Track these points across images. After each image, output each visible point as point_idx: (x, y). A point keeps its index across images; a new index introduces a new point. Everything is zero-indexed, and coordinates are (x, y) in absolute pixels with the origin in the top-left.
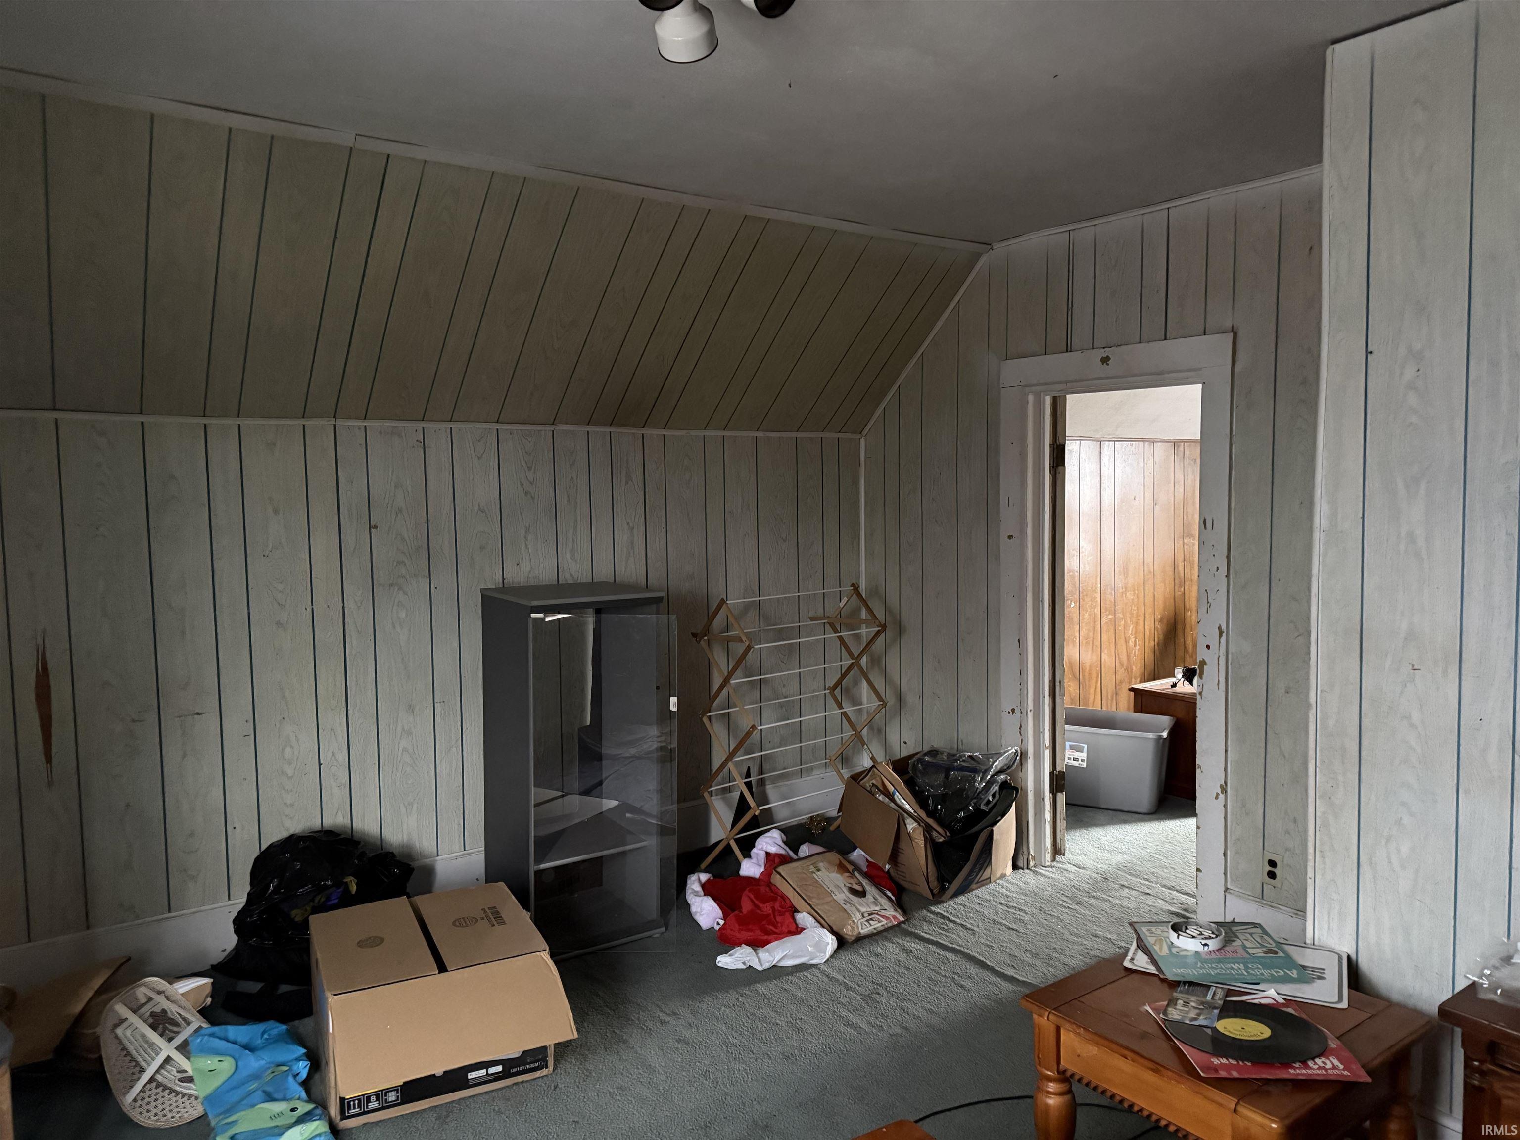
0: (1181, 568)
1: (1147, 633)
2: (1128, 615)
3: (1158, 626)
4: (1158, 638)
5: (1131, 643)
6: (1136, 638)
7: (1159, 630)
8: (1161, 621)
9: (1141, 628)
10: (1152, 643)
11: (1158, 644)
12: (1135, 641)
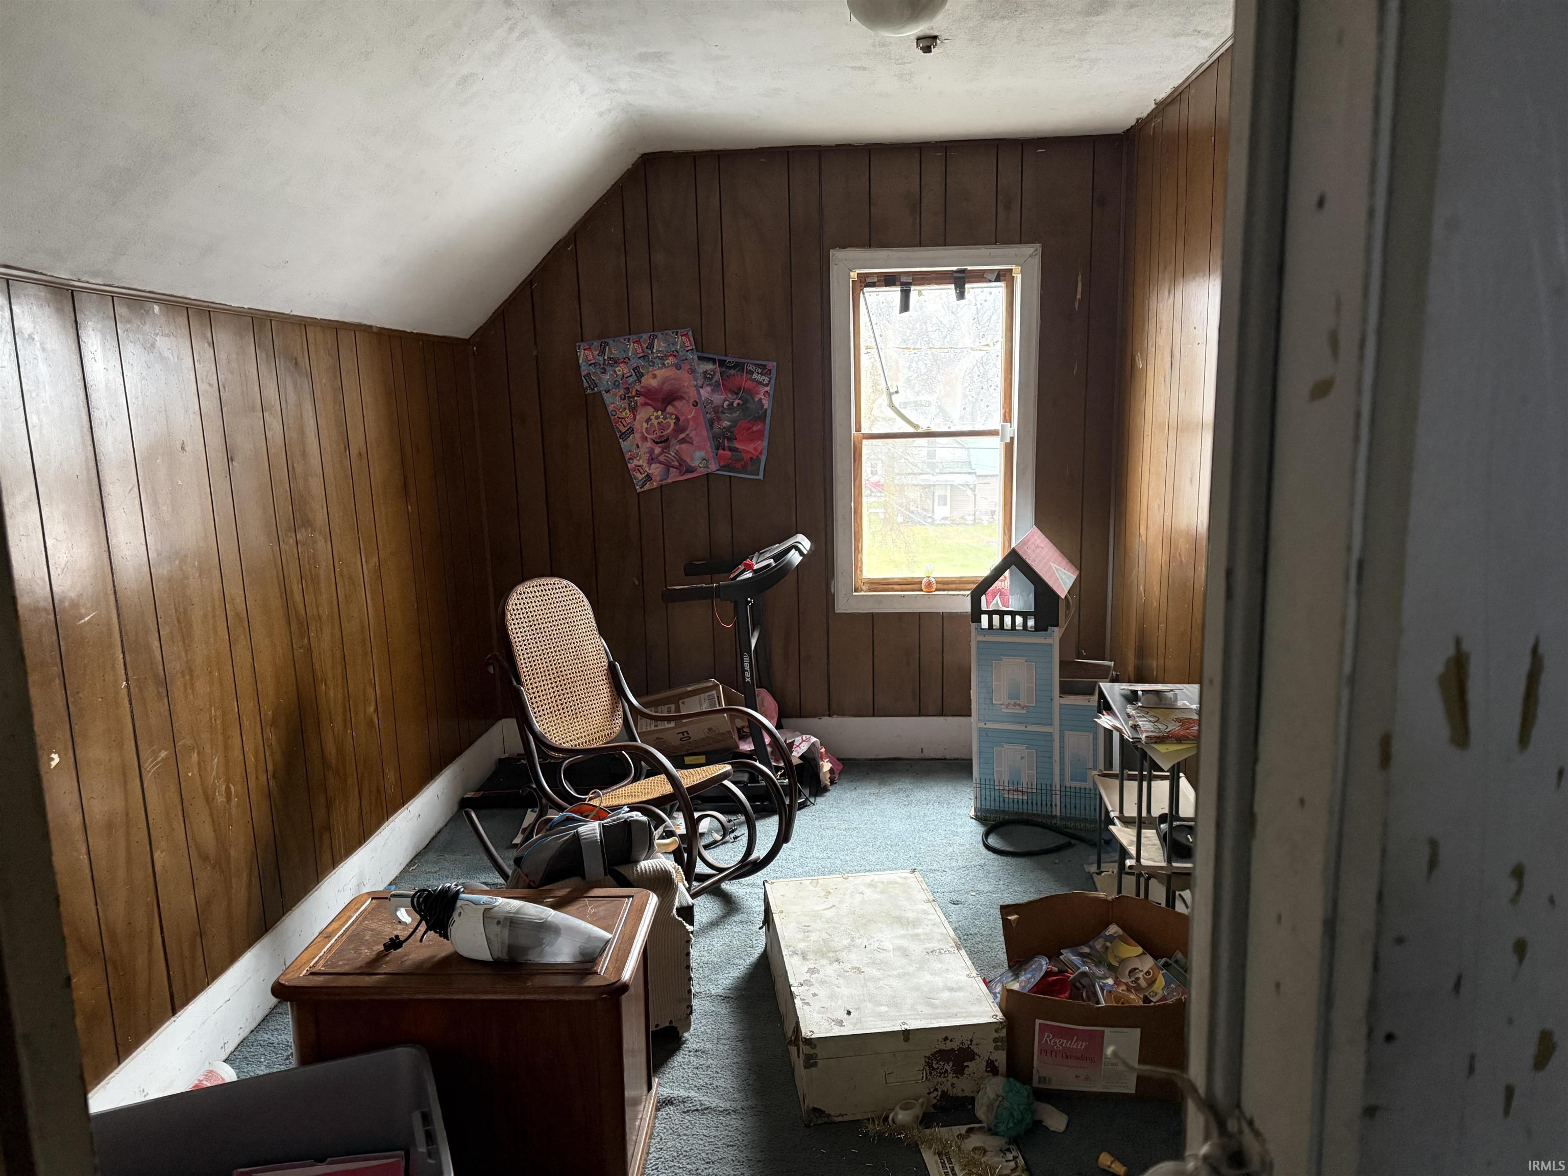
0: (298, 597)
1: (251, 758)
2: (205, 736)
3: (271, 735)
4: (274, 764)
5: (220, 799)
6: (228, 782)
7: (274, 742)
8: (274, 723)
9: (237, 753)
10: (263, 778)
11: (274, 776)
12: (228, 789)
